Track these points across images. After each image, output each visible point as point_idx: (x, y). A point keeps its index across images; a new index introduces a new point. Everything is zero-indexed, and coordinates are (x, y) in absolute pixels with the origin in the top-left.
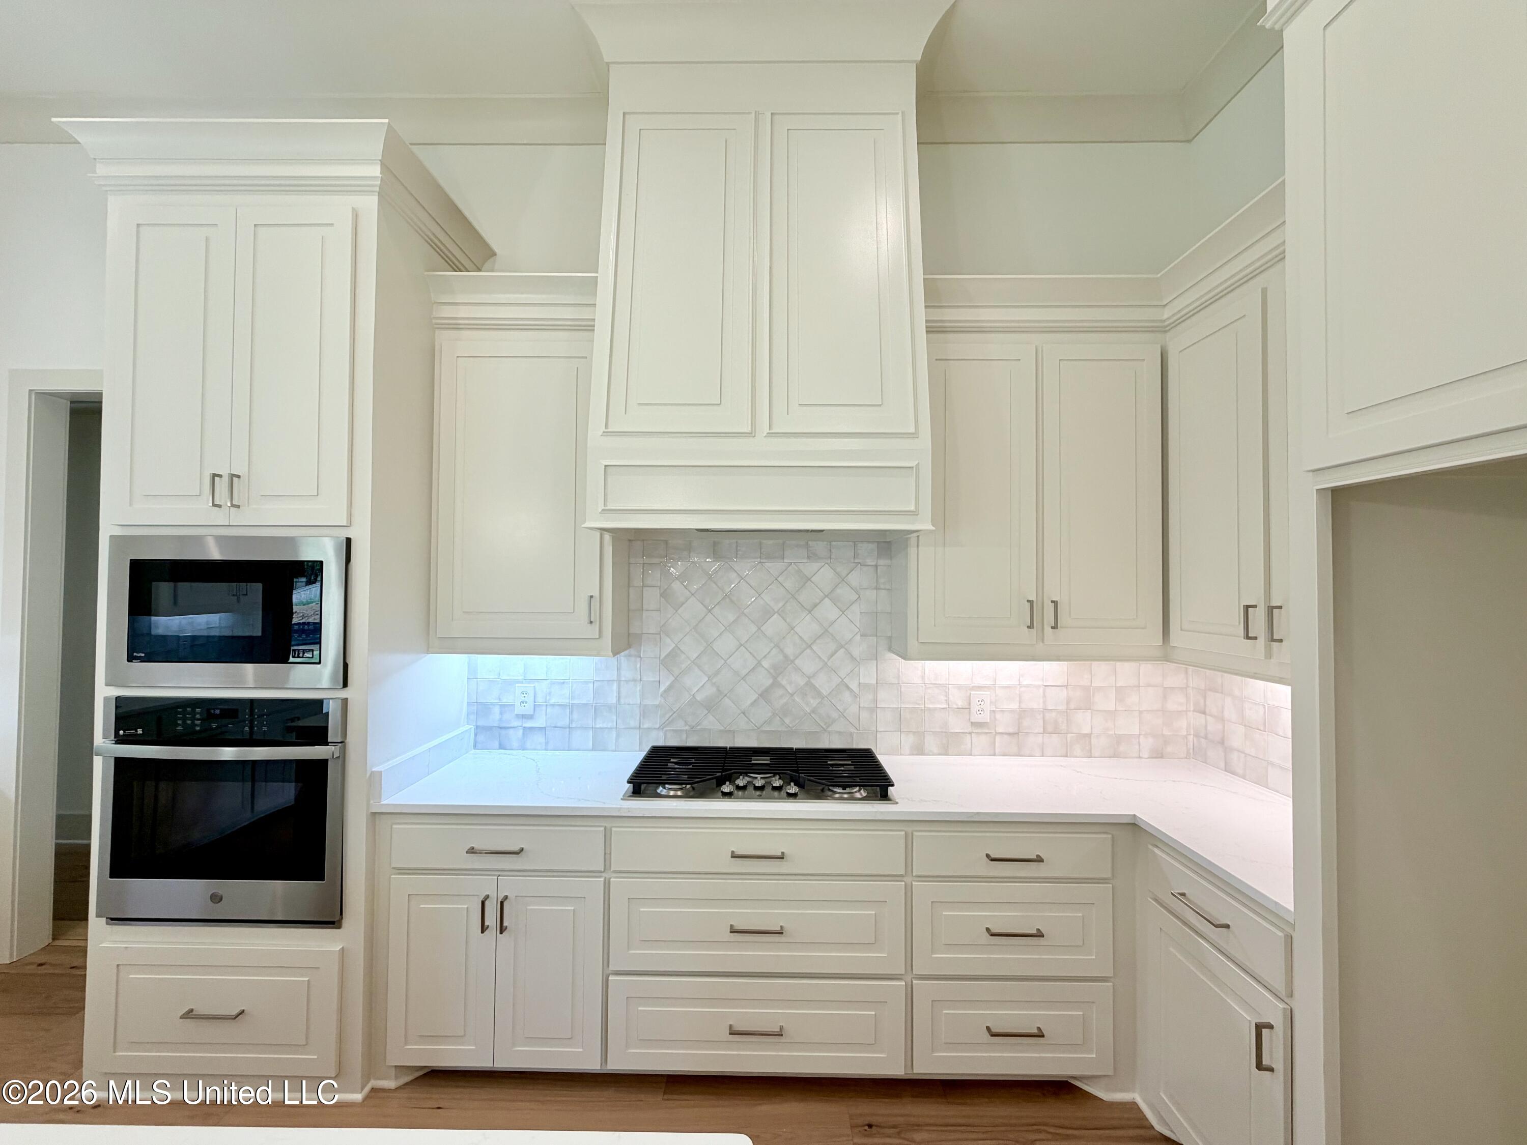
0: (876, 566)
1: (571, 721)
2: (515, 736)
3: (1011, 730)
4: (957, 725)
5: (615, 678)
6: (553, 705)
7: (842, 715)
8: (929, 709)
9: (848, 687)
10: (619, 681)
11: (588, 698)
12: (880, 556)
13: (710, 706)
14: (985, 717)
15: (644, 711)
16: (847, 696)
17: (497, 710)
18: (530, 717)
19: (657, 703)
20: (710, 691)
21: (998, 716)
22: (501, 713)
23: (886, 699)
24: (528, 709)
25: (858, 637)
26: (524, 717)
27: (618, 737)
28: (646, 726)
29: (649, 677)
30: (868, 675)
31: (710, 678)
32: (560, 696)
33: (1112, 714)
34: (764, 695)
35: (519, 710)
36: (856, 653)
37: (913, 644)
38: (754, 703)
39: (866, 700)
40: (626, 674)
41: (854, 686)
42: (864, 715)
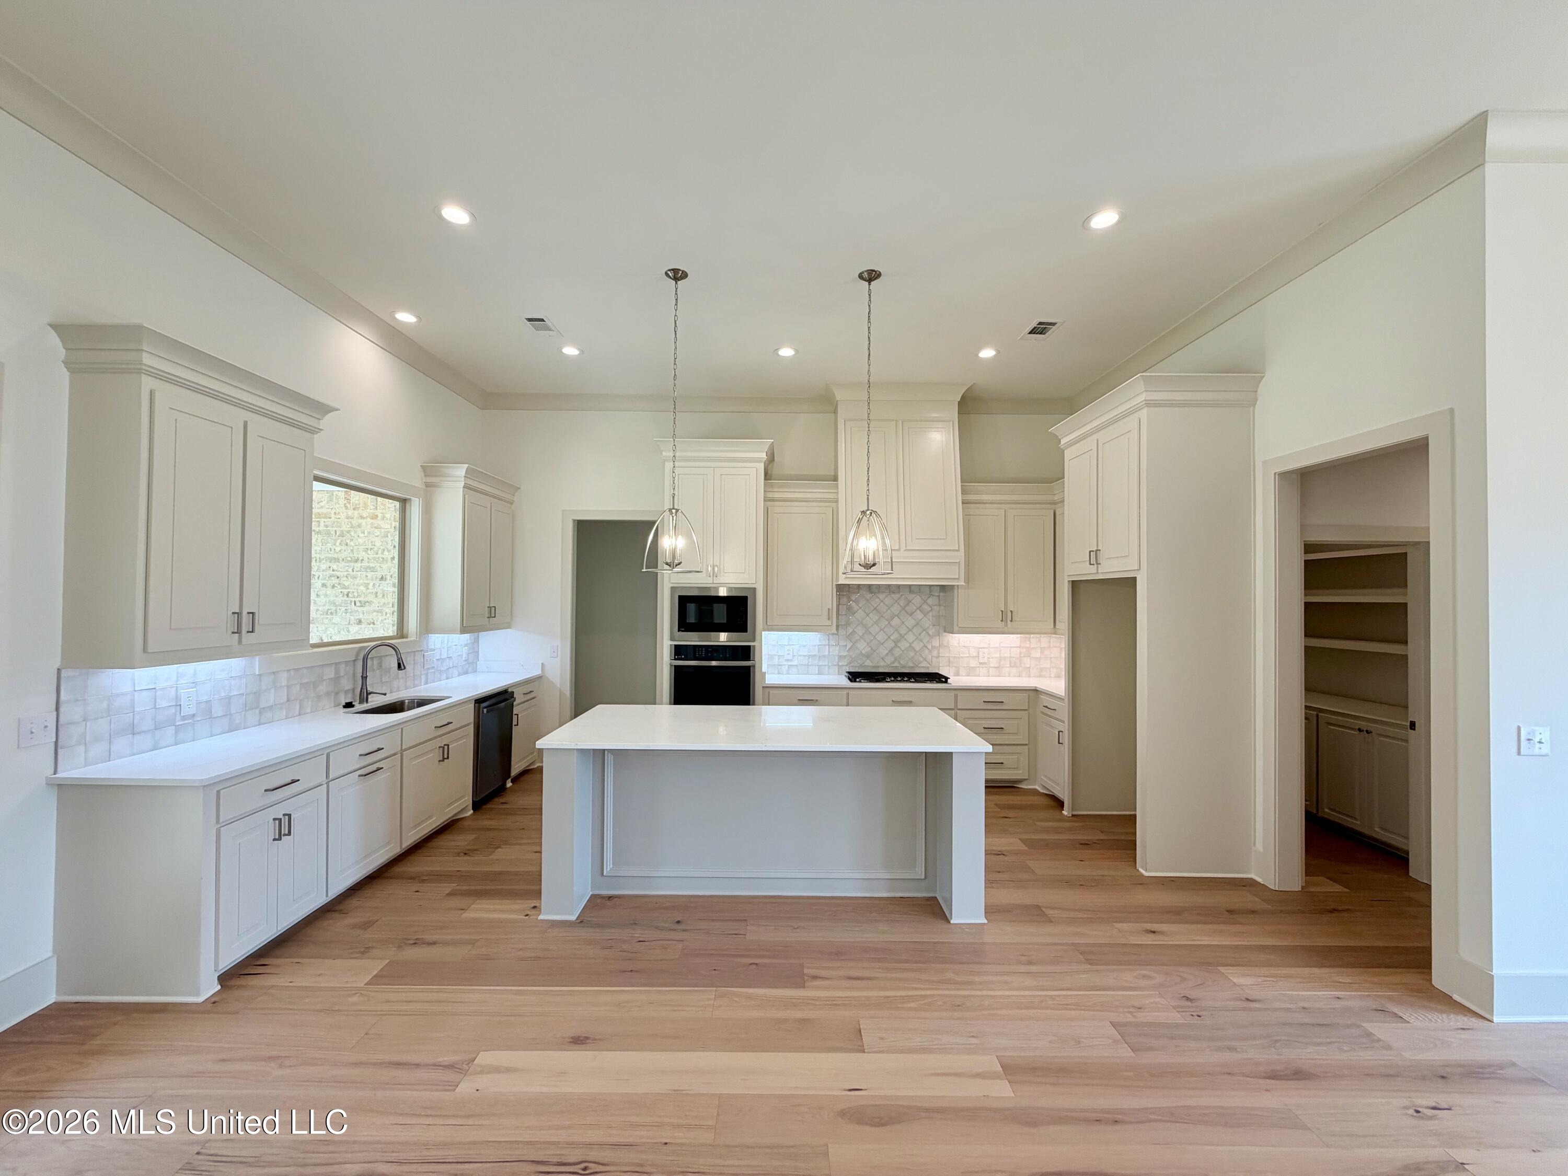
0: (939, 596)
1: (809, 662)
2: (784, 669)
3: (996, 666)
4: (973, 663)
5: (827, 643)
6: (800, 656)
7: (925, 660)
8: (962, 657)
9: (926, 647)
10: (829, 645)
11: (815, 652)
12: (940, 592)
13: (868, 656)
14: (985, 660)
15: (840, 657)
16: (927, 651)
17: (777, 657)
18: (791, 660)
19: (845, 654)
20: (868, 649)
21: (991, 660)
22: (779, 659)
23: (943, 652)
24: (790, 657)
25: (931, 627)
26: (788, 660)
27: (829, 668)
28: (840, 664)
29: (842, 643)
30: (936, 643)
31: (868, 644)
32: (804, 652)
33: (1039, 659)
34: (891, 651)
35: (786, 657)
36: (930, 633)
37: (956, 628)
38: (887, 654)
39: (935, 653)
40: (832, 643)
41: (930, 647)
42: (934, 659)
